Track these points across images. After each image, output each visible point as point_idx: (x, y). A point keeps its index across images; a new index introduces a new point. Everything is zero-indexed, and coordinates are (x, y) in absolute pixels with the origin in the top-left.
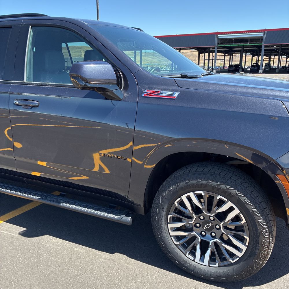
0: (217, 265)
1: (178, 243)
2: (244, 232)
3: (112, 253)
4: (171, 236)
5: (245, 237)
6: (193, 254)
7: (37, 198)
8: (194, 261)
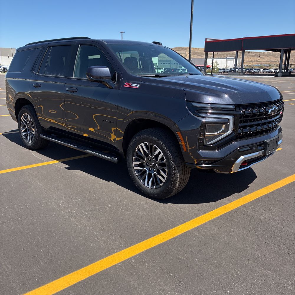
0: (154, 188)
1: (137, 174)
2: (166, 167)
3: (108, 181)
4: (134, 170)
5: (166, 169)
6: (144, 181)
7: (75, 147)
8: (145, 185)
